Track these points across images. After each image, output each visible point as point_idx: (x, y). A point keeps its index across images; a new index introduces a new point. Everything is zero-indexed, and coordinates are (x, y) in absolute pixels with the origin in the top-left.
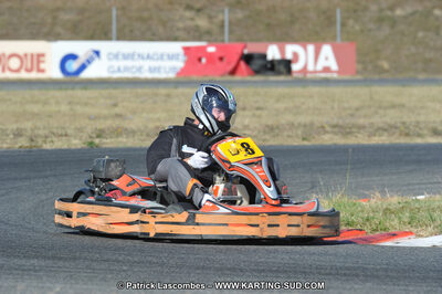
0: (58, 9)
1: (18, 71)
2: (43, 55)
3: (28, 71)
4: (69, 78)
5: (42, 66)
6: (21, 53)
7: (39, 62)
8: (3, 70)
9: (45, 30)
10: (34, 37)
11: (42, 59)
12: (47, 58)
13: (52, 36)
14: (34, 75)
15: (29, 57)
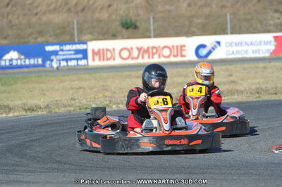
0: (193, 16)
1: (169, 57)
2: (184, 46)
3: (175, 56)
4: (200, 60)
5: (184, 53)
6: (170, 45)
7: (182, 50)
8: (159, 57)
9: (185, 30)
10: (178, 35)
11: (183, 48)
12: (187, 48)
13: (189, 34)
14: (179, 59)
15: (175, 48)
